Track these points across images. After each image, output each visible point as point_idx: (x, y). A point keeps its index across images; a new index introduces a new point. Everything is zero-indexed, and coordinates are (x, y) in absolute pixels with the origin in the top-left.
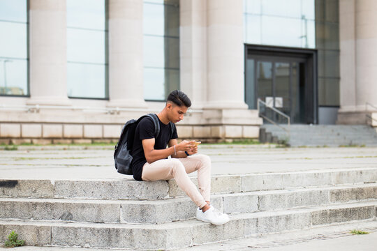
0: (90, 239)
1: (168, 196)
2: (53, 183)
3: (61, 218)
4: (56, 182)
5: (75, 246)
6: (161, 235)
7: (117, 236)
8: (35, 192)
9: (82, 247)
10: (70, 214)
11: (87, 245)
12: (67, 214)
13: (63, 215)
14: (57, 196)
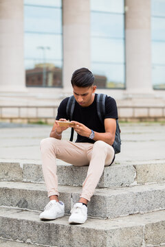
0: (31, 233)
1: (135, 183)
2: (22, 166)
3: (18, 205)
4: (24, 165)
5: (18, 240)
6: (101, 237)
7: (56, 233)
8: (7, 174)
9: (24, 242)
10: (25, 201)
11: (29, 241)
12: (23, 201)
13: (19, 202)
14: (25, 180)
